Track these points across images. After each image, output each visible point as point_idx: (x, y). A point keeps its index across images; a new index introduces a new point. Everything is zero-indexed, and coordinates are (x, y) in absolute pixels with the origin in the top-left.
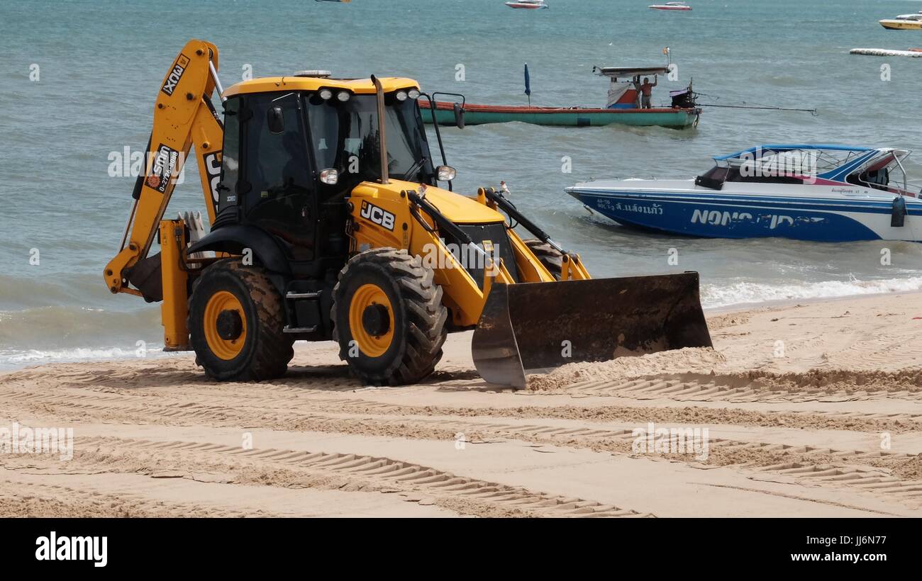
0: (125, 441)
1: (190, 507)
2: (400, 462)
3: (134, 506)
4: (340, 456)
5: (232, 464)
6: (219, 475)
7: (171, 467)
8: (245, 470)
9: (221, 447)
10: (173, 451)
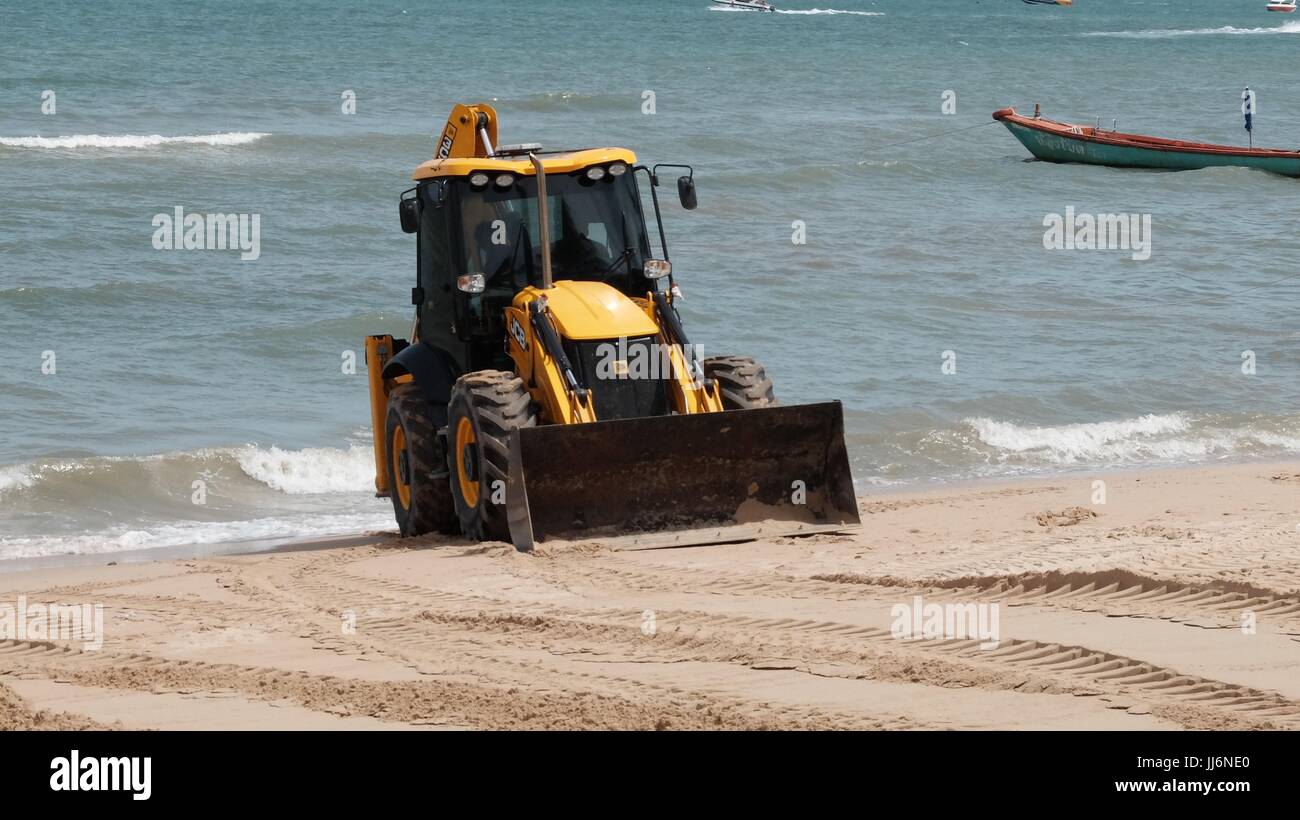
0: (714, 618)
1: (805, 711)
2: (1101, 653)
3: (728, 708)
4: (1016, 642)
5: (864, 652)
6: (846, 668)
7: (780, 655)
8: (881, 660)
9: (848, 627)
10: (781, 632)
